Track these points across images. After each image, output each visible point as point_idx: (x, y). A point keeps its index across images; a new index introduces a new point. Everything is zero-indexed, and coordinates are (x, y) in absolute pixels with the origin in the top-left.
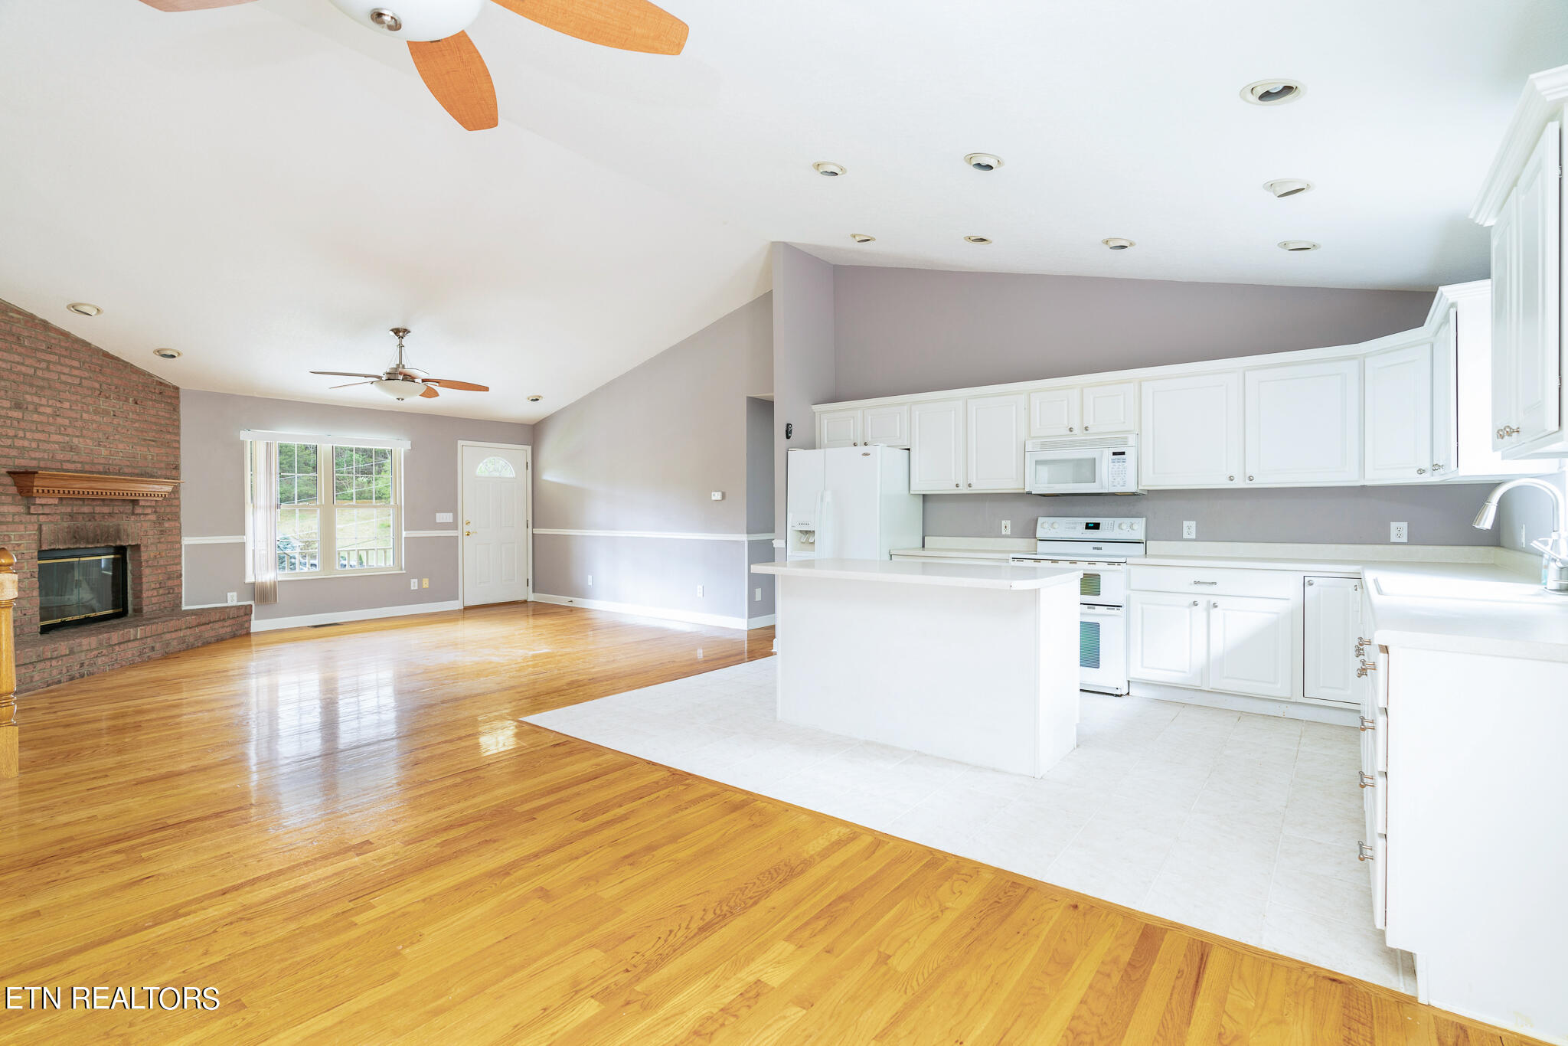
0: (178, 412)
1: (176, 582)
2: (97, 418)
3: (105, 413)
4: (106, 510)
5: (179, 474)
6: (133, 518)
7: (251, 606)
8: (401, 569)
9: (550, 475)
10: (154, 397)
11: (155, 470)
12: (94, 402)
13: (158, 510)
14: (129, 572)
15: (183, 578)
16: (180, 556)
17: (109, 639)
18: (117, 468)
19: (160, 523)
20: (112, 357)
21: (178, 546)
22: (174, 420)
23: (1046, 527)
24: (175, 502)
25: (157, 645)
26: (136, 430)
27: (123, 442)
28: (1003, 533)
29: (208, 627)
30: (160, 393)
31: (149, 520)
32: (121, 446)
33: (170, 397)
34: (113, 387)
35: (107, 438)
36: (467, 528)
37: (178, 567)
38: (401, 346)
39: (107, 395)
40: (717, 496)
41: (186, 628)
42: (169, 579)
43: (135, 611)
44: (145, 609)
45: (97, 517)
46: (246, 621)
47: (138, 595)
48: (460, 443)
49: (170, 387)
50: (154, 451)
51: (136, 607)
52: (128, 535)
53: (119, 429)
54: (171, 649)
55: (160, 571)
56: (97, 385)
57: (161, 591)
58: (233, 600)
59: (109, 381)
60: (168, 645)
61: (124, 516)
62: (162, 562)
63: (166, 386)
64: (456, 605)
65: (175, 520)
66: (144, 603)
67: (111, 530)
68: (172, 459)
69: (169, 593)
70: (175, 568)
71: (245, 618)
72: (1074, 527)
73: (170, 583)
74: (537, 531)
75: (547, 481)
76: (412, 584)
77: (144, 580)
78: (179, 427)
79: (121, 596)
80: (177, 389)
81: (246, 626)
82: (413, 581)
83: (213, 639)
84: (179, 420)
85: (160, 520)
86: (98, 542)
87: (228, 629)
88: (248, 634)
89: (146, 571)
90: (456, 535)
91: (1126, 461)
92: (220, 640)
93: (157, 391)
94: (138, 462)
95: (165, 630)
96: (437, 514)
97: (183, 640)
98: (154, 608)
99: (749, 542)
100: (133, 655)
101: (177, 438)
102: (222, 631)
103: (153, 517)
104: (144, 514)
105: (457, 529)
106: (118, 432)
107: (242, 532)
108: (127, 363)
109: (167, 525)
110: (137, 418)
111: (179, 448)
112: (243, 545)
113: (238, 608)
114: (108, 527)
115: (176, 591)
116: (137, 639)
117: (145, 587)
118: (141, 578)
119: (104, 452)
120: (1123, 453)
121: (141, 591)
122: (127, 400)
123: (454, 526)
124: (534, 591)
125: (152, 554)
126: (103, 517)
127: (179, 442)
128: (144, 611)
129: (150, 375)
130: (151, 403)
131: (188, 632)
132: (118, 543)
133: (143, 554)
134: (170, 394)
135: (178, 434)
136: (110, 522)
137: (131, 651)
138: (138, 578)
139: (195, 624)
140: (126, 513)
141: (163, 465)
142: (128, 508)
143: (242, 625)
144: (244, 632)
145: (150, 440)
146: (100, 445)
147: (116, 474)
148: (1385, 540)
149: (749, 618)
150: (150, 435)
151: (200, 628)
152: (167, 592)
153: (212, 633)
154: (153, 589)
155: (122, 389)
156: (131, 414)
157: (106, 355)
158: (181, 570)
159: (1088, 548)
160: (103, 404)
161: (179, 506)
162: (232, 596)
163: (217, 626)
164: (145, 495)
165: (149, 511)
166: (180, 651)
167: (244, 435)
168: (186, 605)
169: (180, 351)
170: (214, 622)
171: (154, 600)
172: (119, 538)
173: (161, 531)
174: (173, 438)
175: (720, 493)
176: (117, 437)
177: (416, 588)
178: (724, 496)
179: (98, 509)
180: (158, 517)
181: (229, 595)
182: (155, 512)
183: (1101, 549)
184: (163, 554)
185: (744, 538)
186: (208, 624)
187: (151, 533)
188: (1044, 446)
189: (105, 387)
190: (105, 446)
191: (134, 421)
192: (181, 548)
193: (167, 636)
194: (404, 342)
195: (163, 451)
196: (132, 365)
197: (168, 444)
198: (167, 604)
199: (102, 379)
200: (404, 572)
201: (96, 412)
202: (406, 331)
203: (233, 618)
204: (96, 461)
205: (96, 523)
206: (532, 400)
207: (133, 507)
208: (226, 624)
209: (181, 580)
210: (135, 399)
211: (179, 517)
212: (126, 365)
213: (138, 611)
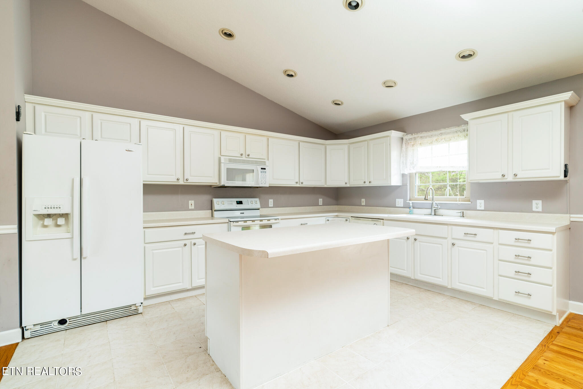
23: (219, 203)
28: (190, 208)
72: (230, 203)
91: (266, 172)
120: (265, 169)
148: (317, 205)
159: (238, 213)
183: (243, 213)
188: (230, 161)
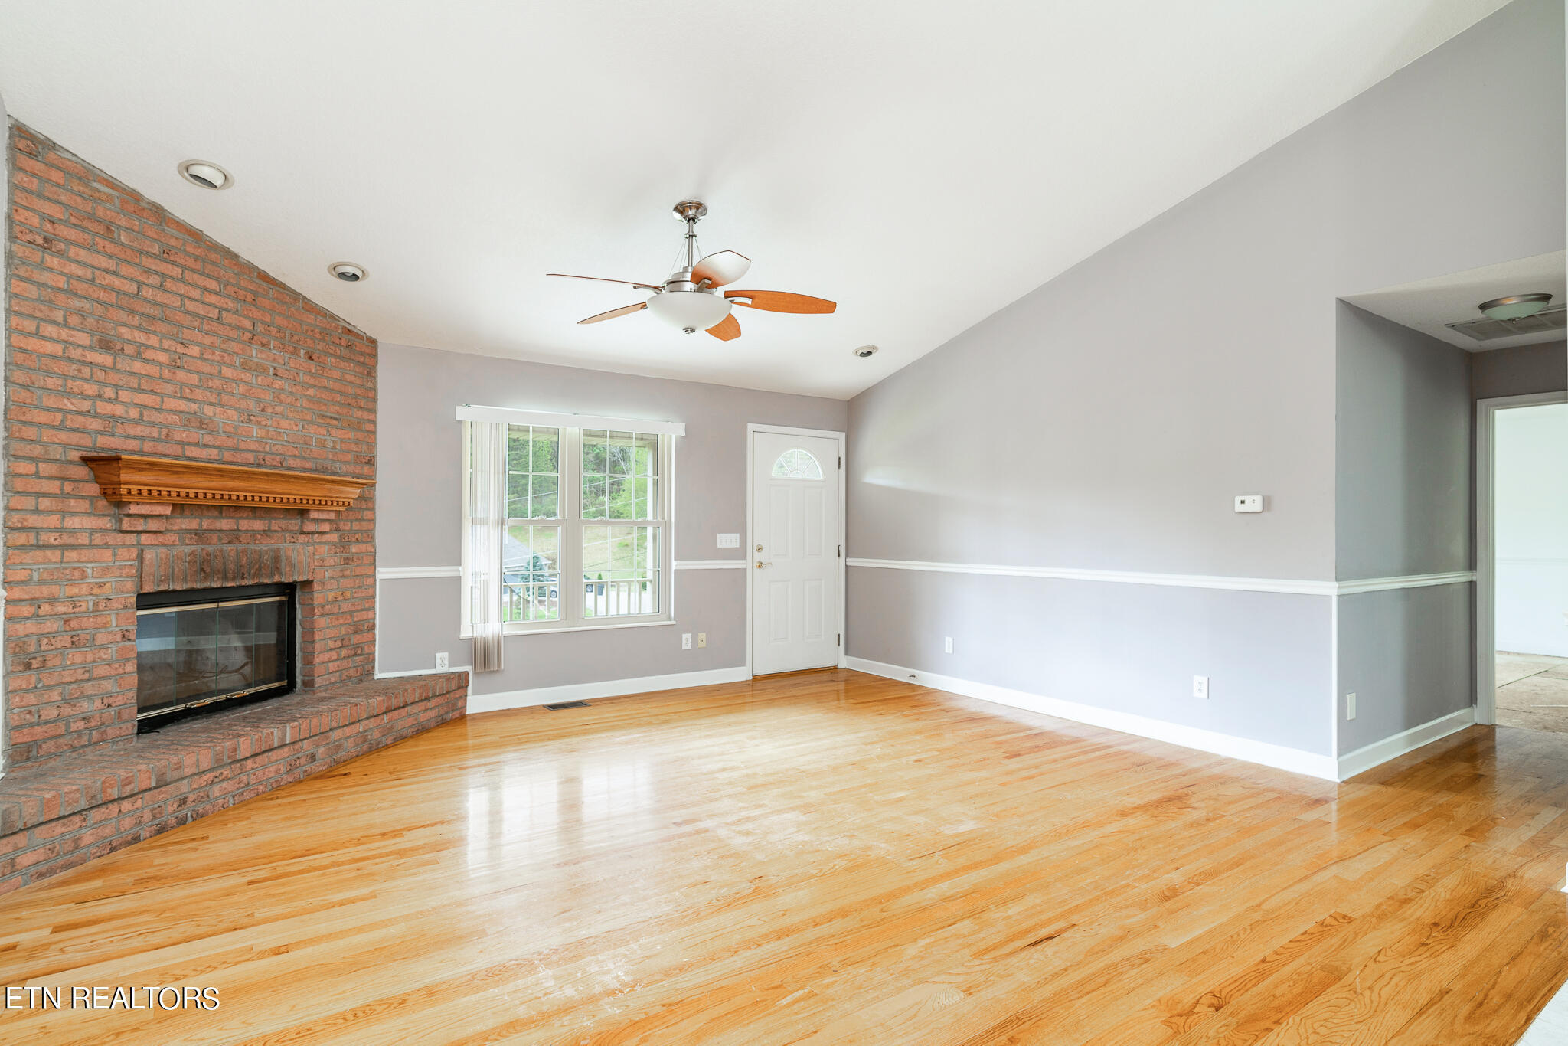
0: (375, 378)
1: (367, 636)
2: (246, 376)
3: (260, 369)
4: (258, 525)
5: (374, 472)
6: (302, 538)
7: (466, 674)
8: (669, 619)
9: (877, 476)
10: (338, 352)
11: (338, 464)
12: (243, 350)
13: (341, 526)
14: (298, 623)
15: (377, 631)
16: (374, 597)
17: (235, 750)
18: (278, 458)
19: (344, 547)
20: (274, 282)
21: (370, 581)
22: (370, 389)
24: (367, 514)
25: (321, 751)
26: (310, 399)
27: (288, 418)
29: (403, 712)
30: (348, 346)
31: (326, 543)
32: (284, 424)
33: (362, 354)
34: (274, 330)
35: (263, 410)
36: (758, 557)
37: (370, 614)
38: (691, 236)
39: (264, 341)
40: (1254, 503)
41: (368, 718)
42: (355, 632)
43: (305, 684)
44: (319, 682)
45: (243, 536)
46: (461, 697)
47: (309, 662)
48: (751, 427)
49: (362, 338)
50: (338, 434)
51: (307, 678)
52: (292, 566)
53: (283, 396)
54: (342, 754)
55: (341, 621)
56: (248, 324)
57: (343, 652)
58: (443, 664)
59: (268, 319)
60: (338, 748)
61: (288, 535)
62: (345, 607)
63: (358, 336)
64: (740, 674)
65: (367, 542)
66: (317, 673)
67: (266, 557)
68: (364, 448)
69: (356, 655)
70: (365, 615)
71: (459, 693)
73: (356, 639)
74: (854, 562)
75: (871, 485)
76: (684, 642)
77: (317, 637)
78: (375, 400)
79: (286, 661)
80: (373, 342)
81: (460, 704)
82: (684, 636)
83: (410, 730)
84: (375, 390)
85: (343, 544)
86: (243, 578)
87: (433, 713)
88: (463, 717)
89: (321, 622)
90: (744, 566)
92: (421, 731)
93: (343, 343)
94: (311, 450)
95: (334, 725)
96: (719, 535)
97: (363, 737)
98: (333, 680)
99: (1340, 596)
100: (278, 771)
101: (371, 417)
102: (423, 717)
103: (334, 537)
104: (318, 533)
105: (744, 558)
106: (281, 402)
107: (458, 562)
108: (300, 294)
109: (354, 549)
110: (312, 381)
111: (374, 433)
112: (458, 580)
113: (448, 677)
114: (261, 553)
115: (367, 650)
116: (285, 745)
117: (318, 646)
118: (313, 633)
119: (256, 432)
121: (312, 654)
122: (296, 352)
123: (739, 553)
124: (846, 654)
125: (331, 596)
126: (253, 537)
127: (374, 422)
128: (317, 686)
129: (334, 317)
130: (333, 360)
131: (372, 723)
132: (277, 579)
133: (316, 595)
134: (364, 349)
135: (374, 411)
136: (264, 546)
137: (273, 767)
138: (310, 632)
139: (384, 709)
140: (291, 531)
141: (350, 457)
142: (294, 523)
143: (454, 705)
144: (456, 714)
145: (331, 418)
146: (249, 421)
147: (275, 467)
149: (1340, 755)
150: (333, 410)
151: (390, 715)
152: (353, 652)
153: (410, 721)
154: (331, 649)
155: (288, 335)
156: (301, 375)
157: (264, 276)
158: (374, 619)
160: (256, 354)
161: (372, 520)
162: (442, 659)
163: (415, 709)
164: (317, 502)
165: (326, 527)
166: (357, 756)
167: (462, 413)
168: (381, 671)
169: (365, 267)
170: (412, 703)
171: (332, 666)
172: (278, 570)
173: (345, 559)
174: (366, 415)
175: (1259, 499)
176: (278, 409)
177: (689, 647)
178: (1267, 503)
179: (244, 524)
180: (341, 537)
181: (438, 655)
182: (337, 529)
184: (348, 594)
185: (1330, 589)
186: (403, 707)
187: (330, 561)
189: (260, 328)
190: (259, 423)
191: (306, 386)
192: (375, 584)
193: (337, 734)
194: (697, 228)
195: (351, 435)
196: (304, 297)
197: (357, 425)
198: (352, 672)
199: (255, 313)
200: (674, 623)
201: (244, 366)
202: (699, 206)
203: (440, 695)
204: (242, 445)
205: (240, 547)
206: (863, 355)
207: (302, 522)
208: (430, 704)
209: (374, 634)
210: (308, 352)
211: (372, 538)
212: (296, 296)
213: (309, 684)
